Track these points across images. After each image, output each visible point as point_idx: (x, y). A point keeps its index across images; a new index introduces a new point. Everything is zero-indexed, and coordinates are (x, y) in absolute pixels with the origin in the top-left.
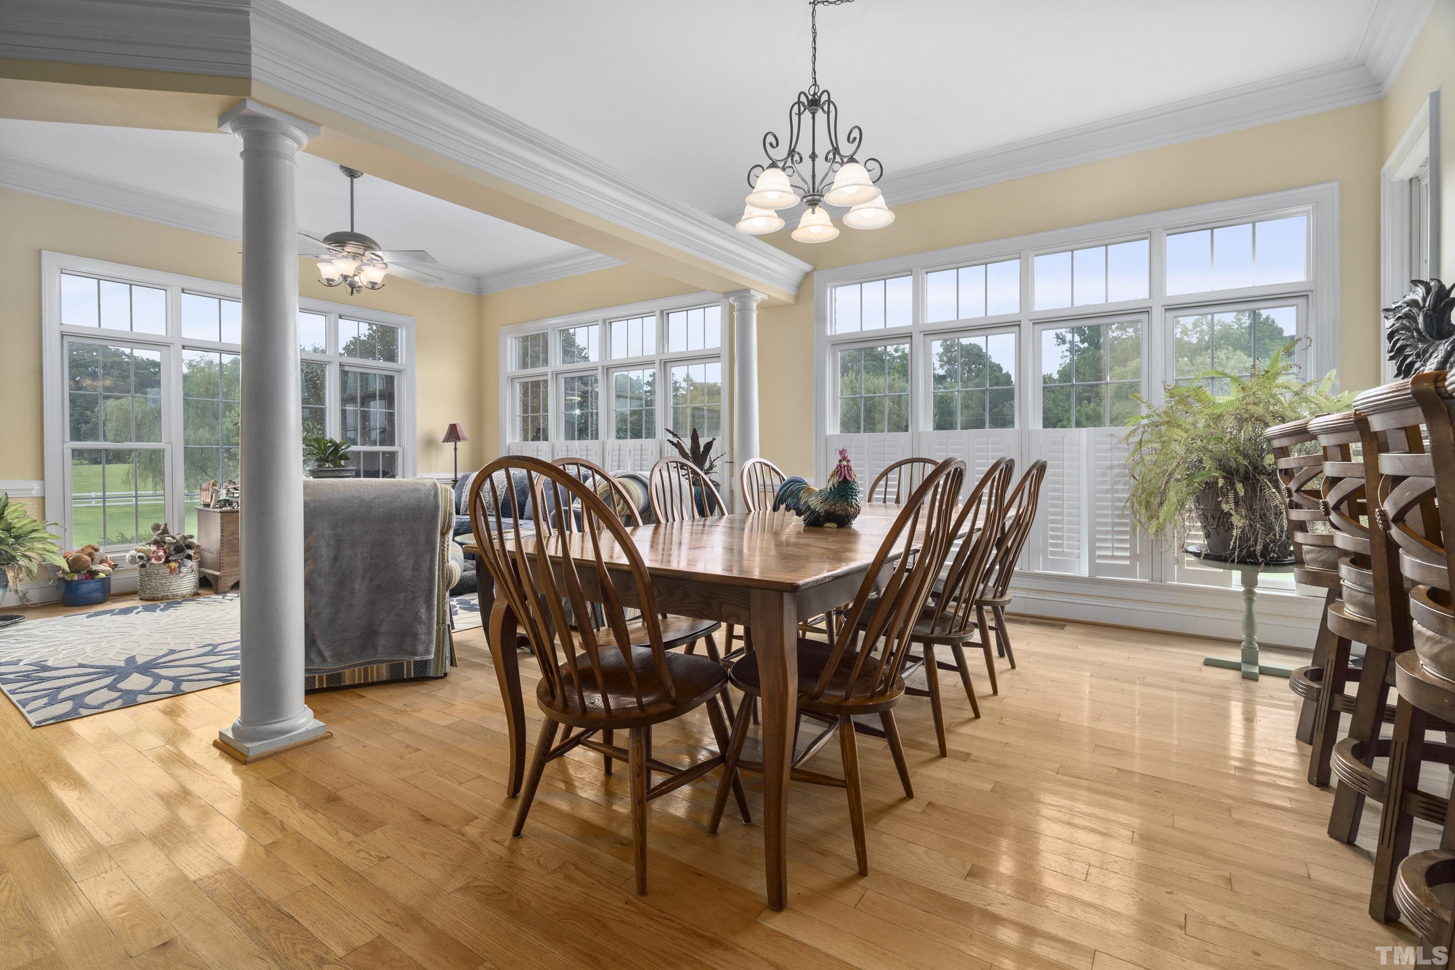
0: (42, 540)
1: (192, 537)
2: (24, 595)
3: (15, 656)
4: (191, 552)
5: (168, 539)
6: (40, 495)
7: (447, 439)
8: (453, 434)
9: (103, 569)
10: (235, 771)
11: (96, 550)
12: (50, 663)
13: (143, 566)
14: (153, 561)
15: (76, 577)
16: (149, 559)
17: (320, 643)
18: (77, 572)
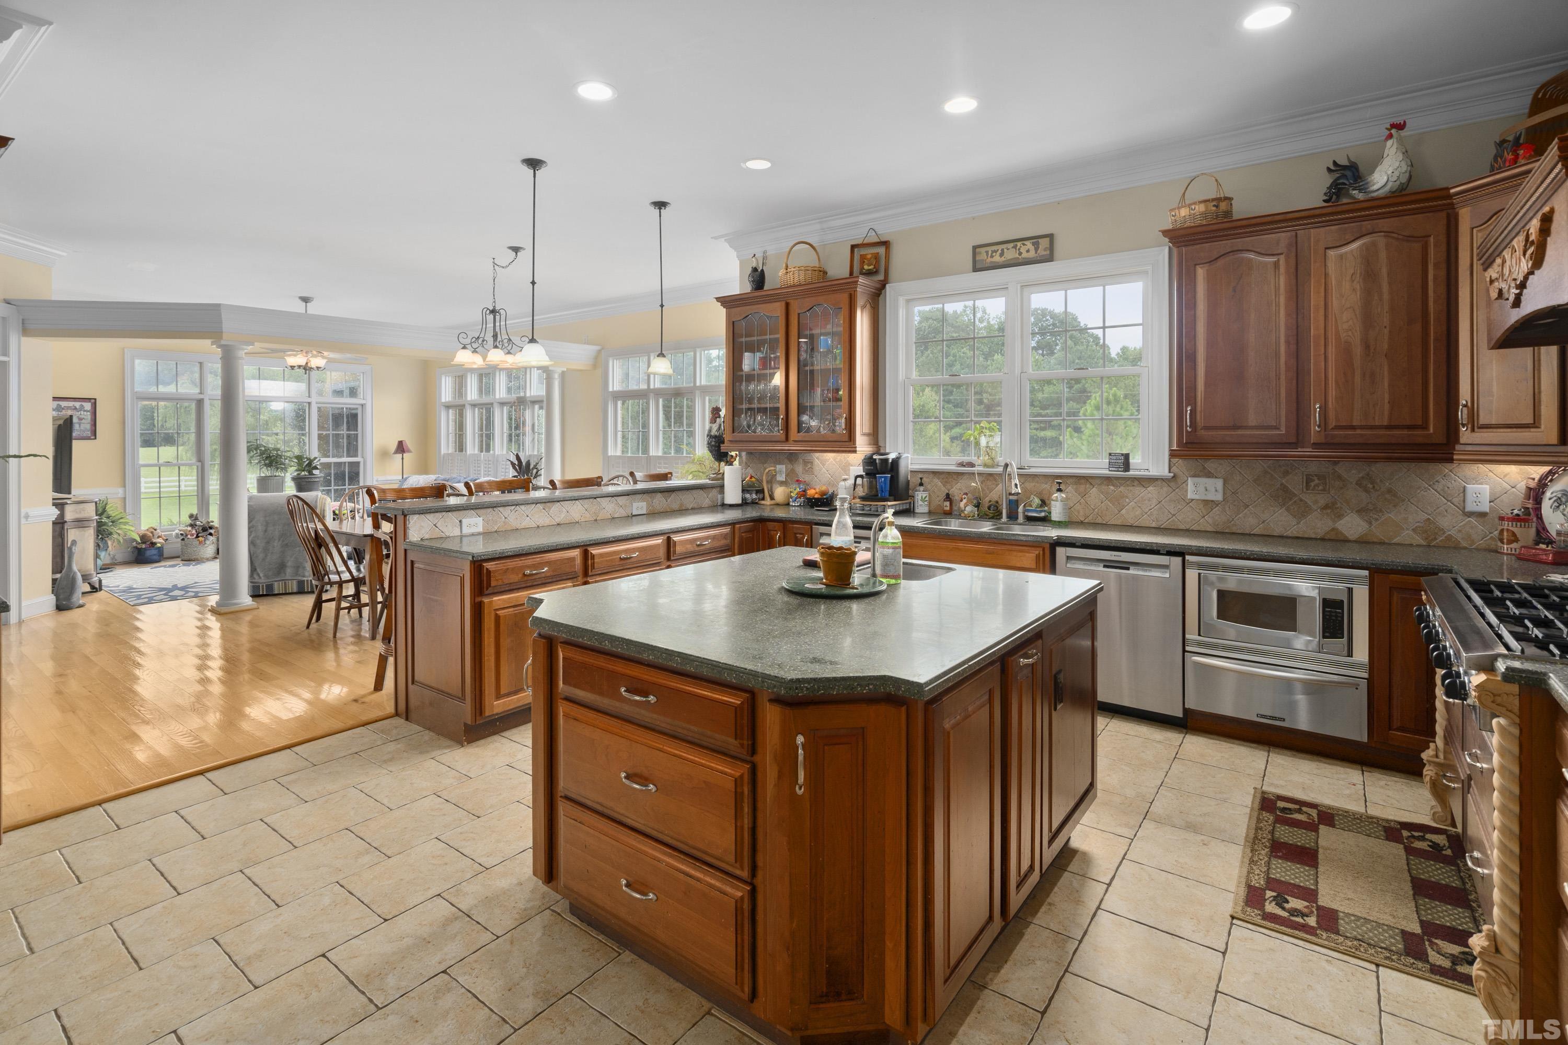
0: (126, 523)
1: (213, 522)
2: (114, 556)
3: (117, 584)
4: (212, 531)
5: (198, 523)
6: (123, 496)
7: (396, 452)
8: (401, 448)
9: (159, 542)
10: (217, 620)
11: (155, 530)
12: (134, 587)
13: (183, 540)
14: (189, 536)
15: (144, 546)
16: (187, 536)
17: (258, 570)
18: (143, 543)
